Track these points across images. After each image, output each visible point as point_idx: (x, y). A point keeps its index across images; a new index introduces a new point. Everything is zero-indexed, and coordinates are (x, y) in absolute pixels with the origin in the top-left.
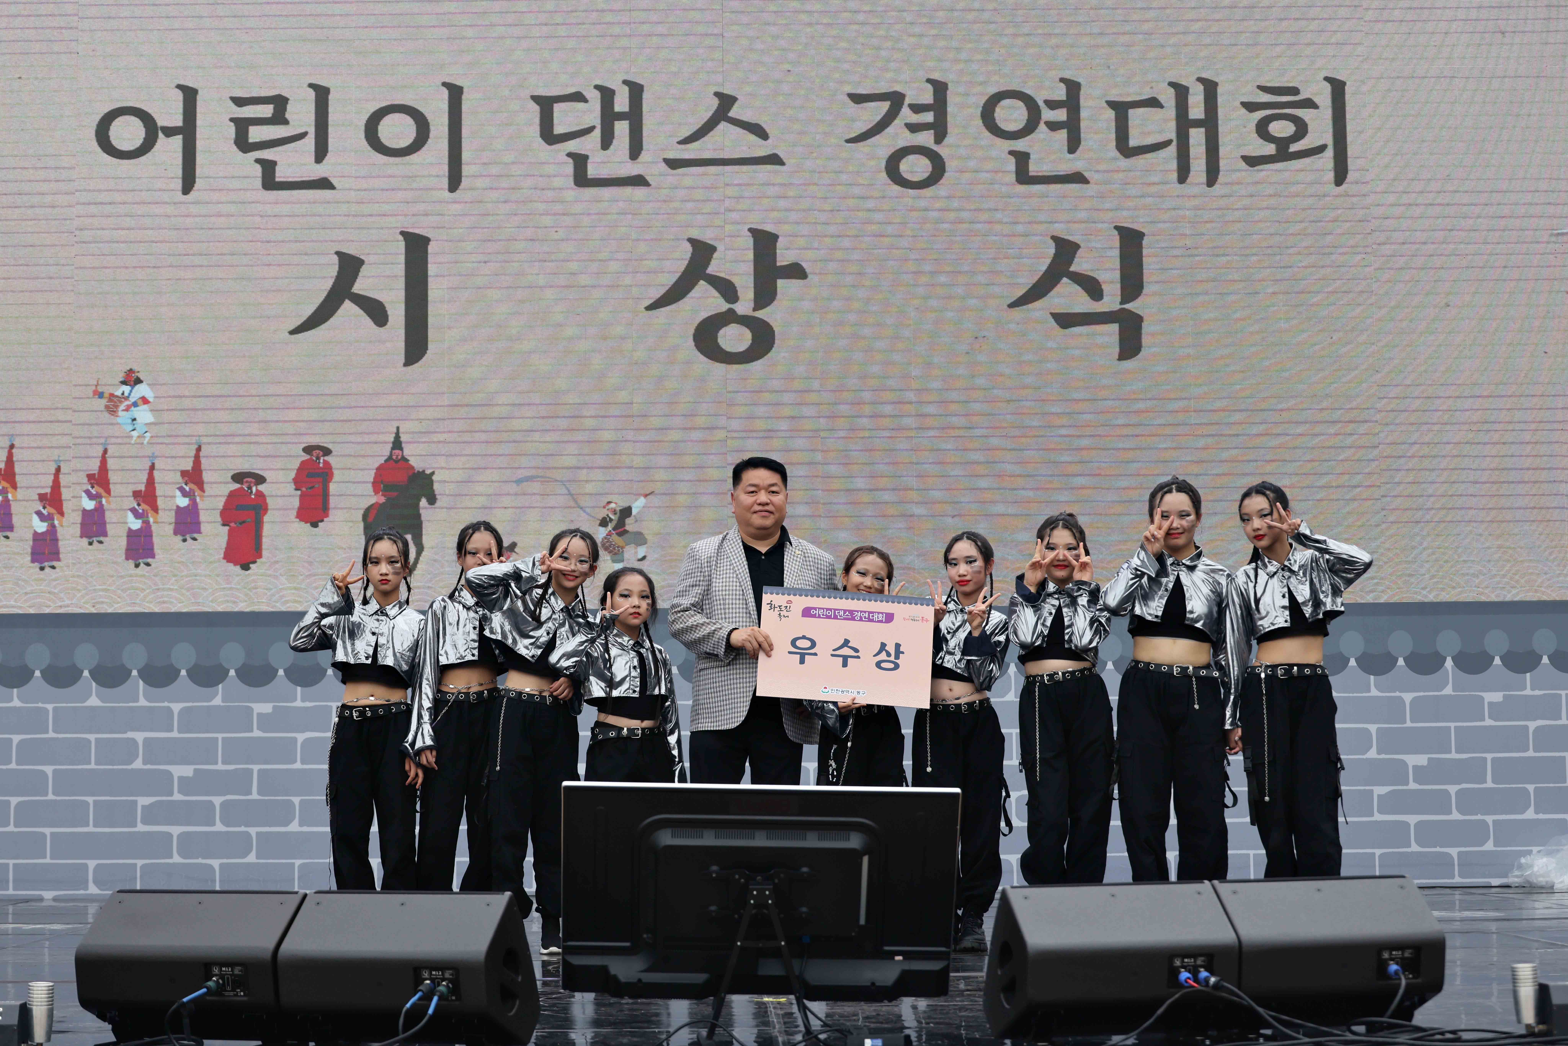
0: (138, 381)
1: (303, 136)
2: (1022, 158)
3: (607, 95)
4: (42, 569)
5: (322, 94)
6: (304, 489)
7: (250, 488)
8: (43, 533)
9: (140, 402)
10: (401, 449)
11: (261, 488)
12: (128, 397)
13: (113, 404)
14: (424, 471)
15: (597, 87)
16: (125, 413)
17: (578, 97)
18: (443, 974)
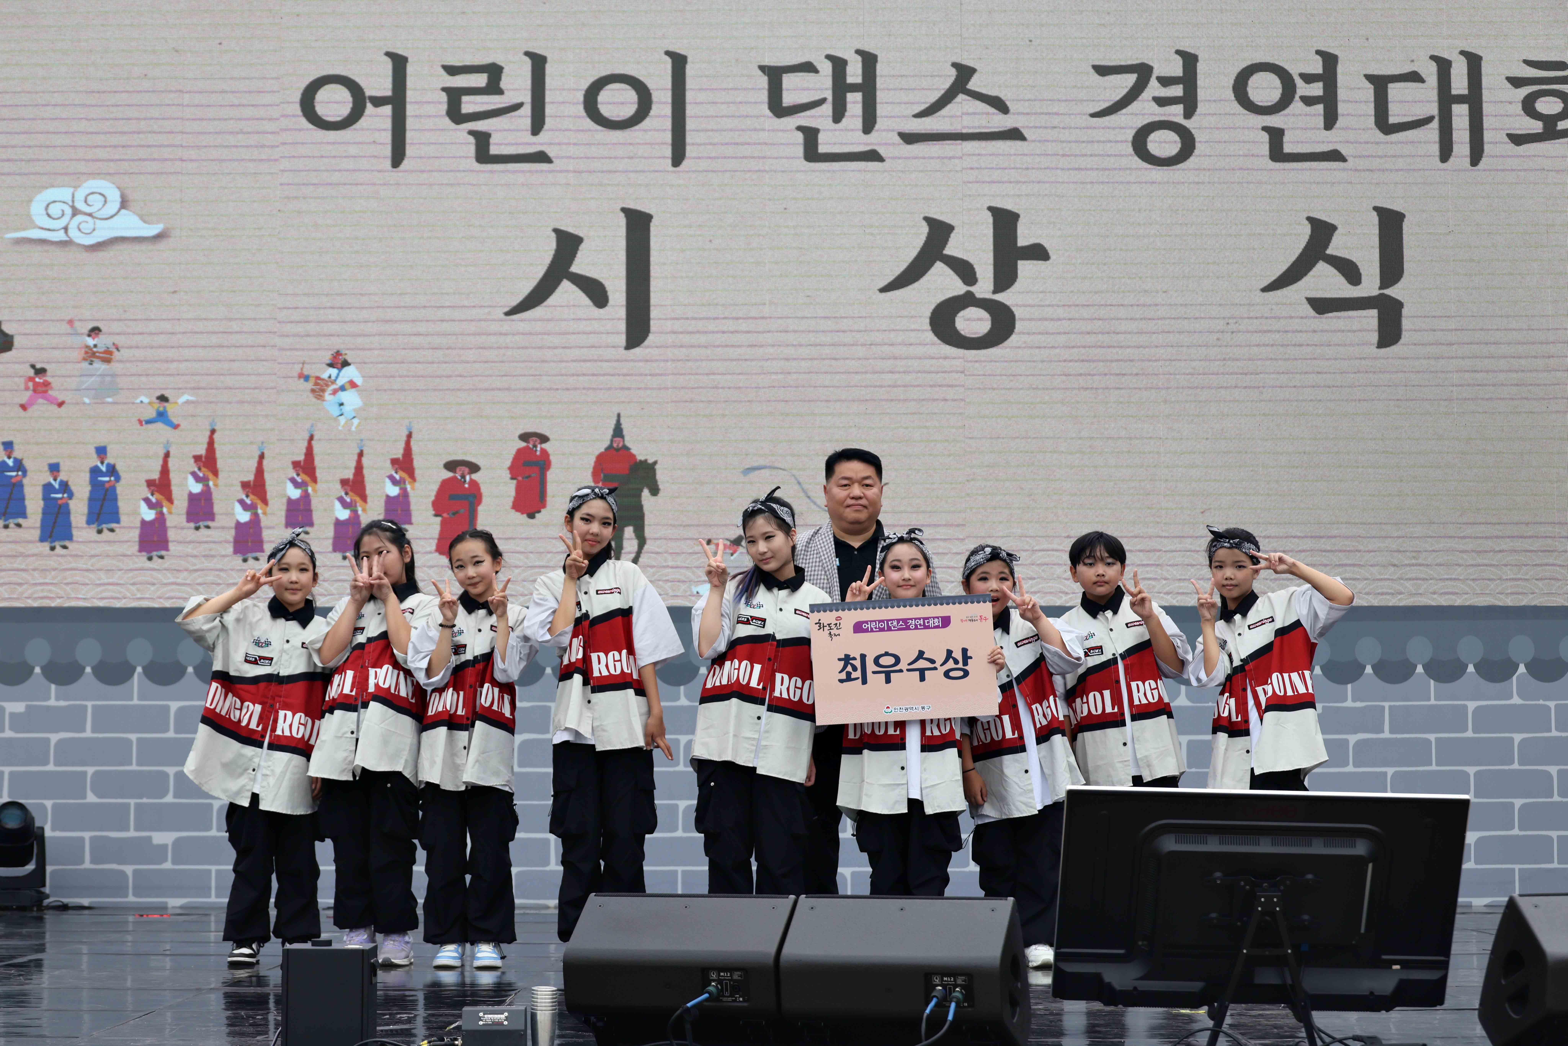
0: (346, 364)
1: (518, 106)
2: (1276, 135)
3: (839, 65)
4: (245, 560)
5: (538, 63)
6: (520, 478)
7: (463, 477)
8: (246, 523)
9: (347, 386)
10: (622, 437)
11: (475, 476)
12: (335, 380)
13: (319, 388)
14: (646, 460)
15: (829, 57)
16: (332, 397)
17: (808, 67)
18: (955, 981)
